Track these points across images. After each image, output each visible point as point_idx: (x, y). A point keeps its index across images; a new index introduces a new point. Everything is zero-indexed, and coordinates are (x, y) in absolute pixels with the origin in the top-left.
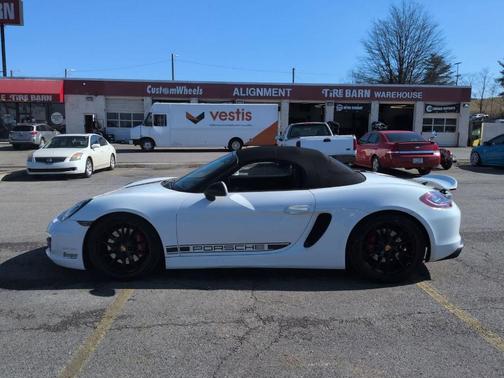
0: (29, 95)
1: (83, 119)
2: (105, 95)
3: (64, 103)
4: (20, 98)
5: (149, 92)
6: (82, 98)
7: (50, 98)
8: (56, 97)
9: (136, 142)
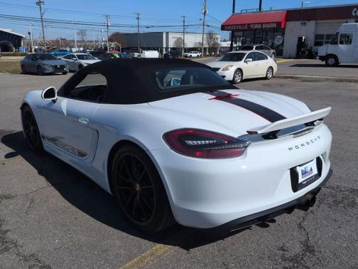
0: (262, 24)
1: (297, 39)
2: (316, 20)
3: (284, 28)
4: (256, 26)
5: (354, 14)
6: (298, 23)
7: (275, 25)
8: (279, 24)
9: (322, 58)
